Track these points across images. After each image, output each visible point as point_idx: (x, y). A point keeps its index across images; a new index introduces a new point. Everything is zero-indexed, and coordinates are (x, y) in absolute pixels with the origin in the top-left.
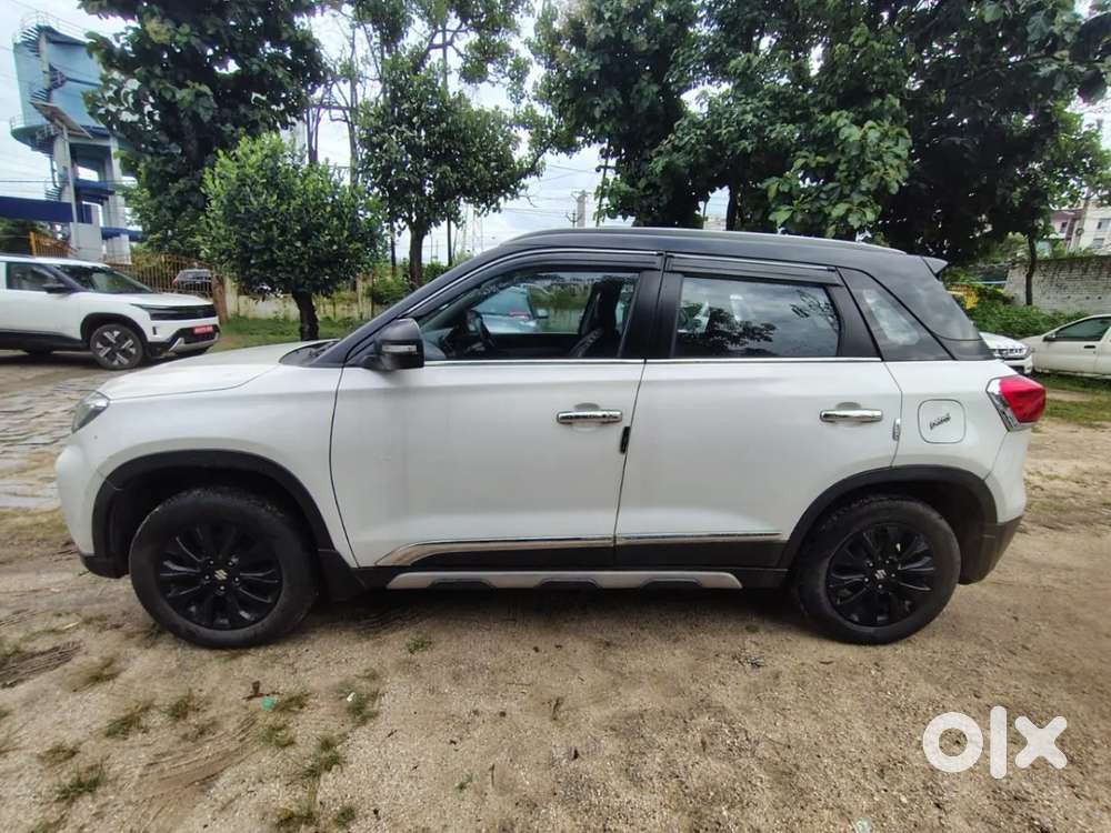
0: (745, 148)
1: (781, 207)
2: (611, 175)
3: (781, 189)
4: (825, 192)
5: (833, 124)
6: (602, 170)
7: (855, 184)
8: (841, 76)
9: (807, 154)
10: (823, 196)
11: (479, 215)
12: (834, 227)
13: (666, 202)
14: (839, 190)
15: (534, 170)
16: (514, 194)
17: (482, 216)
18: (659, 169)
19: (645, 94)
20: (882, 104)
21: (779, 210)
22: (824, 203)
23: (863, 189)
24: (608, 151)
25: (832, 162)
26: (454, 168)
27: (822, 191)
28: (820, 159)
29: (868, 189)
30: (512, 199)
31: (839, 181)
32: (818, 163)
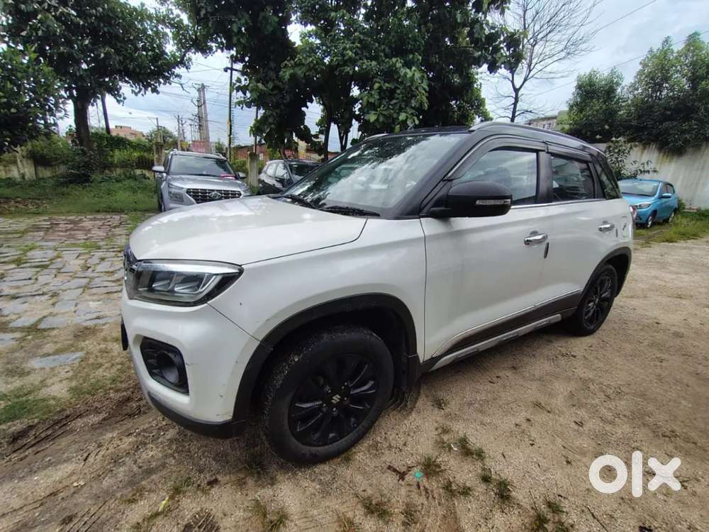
0: (348, 72)
1: (370, 112)
2: (236, 75)
3: (370, 100)
4: (392, 105)
5: (394, 65)
6: (229, 71)
7: (408, 103)
8: (393, 36)
9: (380, 81)
10: (390, 107)
11: (136, 94)
12: (398, 126)
13: (289, 100)
14: (398, 105)
15: (182, 62)
16: (167, 79)
17: (140, 95)
18: (287, 77)
19: (270, 21)
20: (413, 57)
21: (369, 114)
22: (392, 111)
23: (413, 105)
24: (236, 57)
25: (393, 87)
26: (118, 52)
27: (390, 104)
28: (387, 85)
29: (415, 106)
30: (165, 84)
31: (397, 99)
32: (387, 87)
